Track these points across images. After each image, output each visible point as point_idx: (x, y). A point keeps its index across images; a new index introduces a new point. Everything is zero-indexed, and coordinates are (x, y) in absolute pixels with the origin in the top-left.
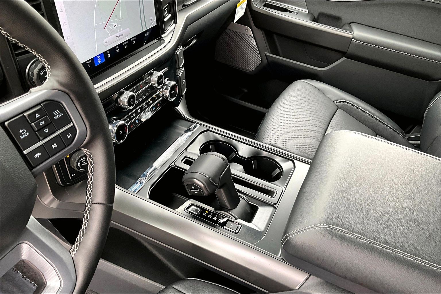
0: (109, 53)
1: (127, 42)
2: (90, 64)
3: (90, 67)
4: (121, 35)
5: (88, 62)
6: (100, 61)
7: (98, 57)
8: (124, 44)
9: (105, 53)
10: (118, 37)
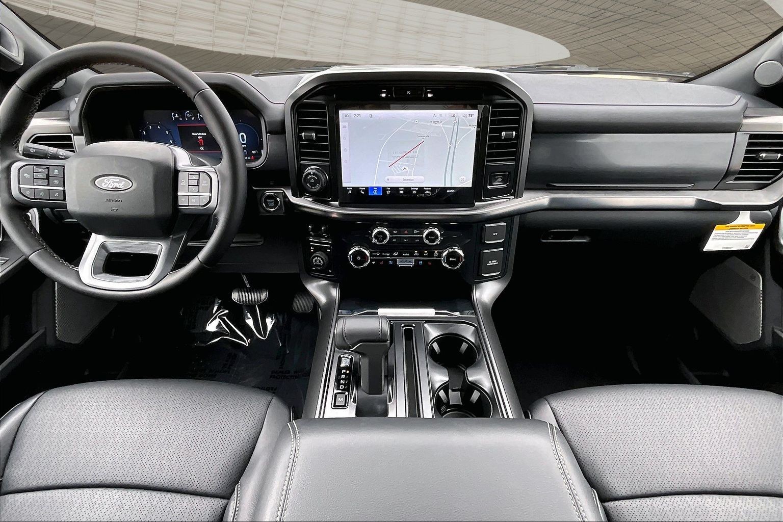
0: (389, 190)
1: (417, 189)
2: (363, 190)
3: (363, 193)
4: (410, 180)
5: (362, 189)
6: (375, 193)
7: (375, 188)
8: (412, 189)
9: (384, 189)
10: (405, 180)
